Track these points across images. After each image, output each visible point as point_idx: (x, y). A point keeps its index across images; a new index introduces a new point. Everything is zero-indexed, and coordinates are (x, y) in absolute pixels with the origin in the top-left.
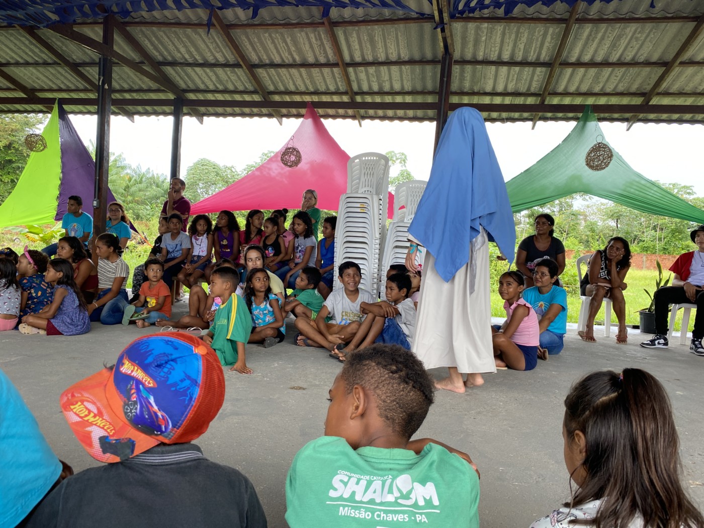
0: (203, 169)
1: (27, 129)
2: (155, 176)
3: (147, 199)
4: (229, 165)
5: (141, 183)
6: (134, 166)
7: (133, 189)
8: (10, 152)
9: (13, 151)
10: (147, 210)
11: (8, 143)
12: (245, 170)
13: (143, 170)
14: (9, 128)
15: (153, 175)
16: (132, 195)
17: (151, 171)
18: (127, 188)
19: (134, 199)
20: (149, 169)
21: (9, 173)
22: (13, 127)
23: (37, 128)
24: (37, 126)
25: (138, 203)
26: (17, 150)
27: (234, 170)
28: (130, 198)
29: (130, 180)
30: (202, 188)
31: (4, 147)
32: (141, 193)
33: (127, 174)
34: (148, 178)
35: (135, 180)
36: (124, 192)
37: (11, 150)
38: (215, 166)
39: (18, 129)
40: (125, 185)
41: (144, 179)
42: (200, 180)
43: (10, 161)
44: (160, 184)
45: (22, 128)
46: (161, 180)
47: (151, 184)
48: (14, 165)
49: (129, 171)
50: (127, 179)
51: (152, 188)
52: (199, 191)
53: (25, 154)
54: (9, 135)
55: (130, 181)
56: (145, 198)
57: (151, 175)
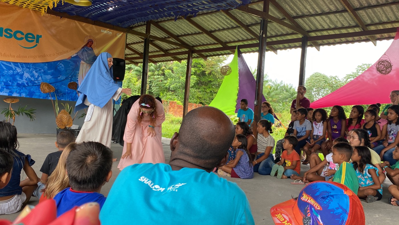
0: (316, 79)
1: (219, 64)
2: (286, 85)
3: (280, 100)
4: (334, 76)
5: (277, 90)
6: (273, 80)
7: (273, 94)
8: (210, 76)
9: (212, 76)
10: (280, 106)
11: (210, 72)
12: (345, 78)
14: (211, 64)
15: (284, 85)
16: (272, 97)
18: (269, 93)
19: (272, 100)
21: (209, 88)
22: (213, 63)
23: (223, 63)
24: (223, 62)
25: (275, 102)
26: (214, 75)
27: (337, 79)
29: (271, 88)
30: (316, 91)
31: (208, 74)
32: (277, 96)
33: (269, 85)
34: (281, 87)
36: (267, 95)
39: (215, 64)
40: (268, 91)
41: (279, 88)
42: (314, 86)
43: (210, 81)
44: (288, 90)
45: (217, 64)
46: (289, 87)
47: (283, 90)
48: (212, 83)
49: (270, 83)
51: (284, 93)
52: (313, 93)
53: (217, 77)
54: (211, 67)
56: (279, 99)
57: (283, 85)
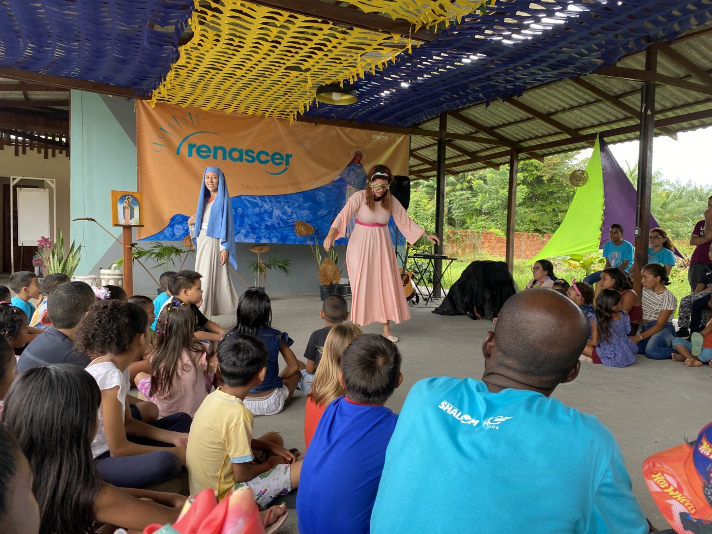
1: (567, 161)
2: (699, 187)
3: (688, 215)
5: (680, 198)
6: (673, 181)
7: (672, 205)
8: (552, 184)
9: (555, 183)
10: (688, 227)
11: (550, 177)
13: (683, 184)
14: (551, 163)
15: (695, 187)
16: (670, 212)
17: (692, 183)
18: (664, 205)
19: (672, 216)
20: (690, 181)
21: (551, 203)
22: (555, 162)
23: (575, 159)
24: (575, 157)
25: (677, 220)
26: (557, 181)
28: (667, 216)
29: (668, 196)
31: (547, 180)
32: (681, 209)
33: (665, 190)
34: (689, 192)
35: (674, 196)
36: (660, 209)
37: (553, 182)
39: (559, 162)
40: (662, 202)
41: (684, 194)
43: (552, 193)
44: (704, 196)
45: (563, 161)
46: (705, 191)
47: (693, 198)
48: (555, 196)
49: (666, 187)
50: (664, 195)
51: (695, 203)
53: (565, 185)
54: (552, 169)
55: (668, 198)
56: (686, 213)
57: (692, 188)
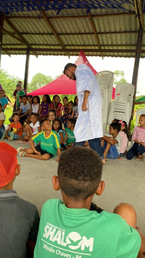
0: (39, 77)
4: (49, 76)
7: (11, 84)
12: (55, 78)
13: (15, 77)
17: (18, 77)
27: (51, 78)
28: (10, 88)
30: (38, 85)
35: (12, 81)
36: (7, 86)
38: (44, 76)
40: (8, 83)
41: (15, 81)
42: (37, 81)
50: (9, 80)
